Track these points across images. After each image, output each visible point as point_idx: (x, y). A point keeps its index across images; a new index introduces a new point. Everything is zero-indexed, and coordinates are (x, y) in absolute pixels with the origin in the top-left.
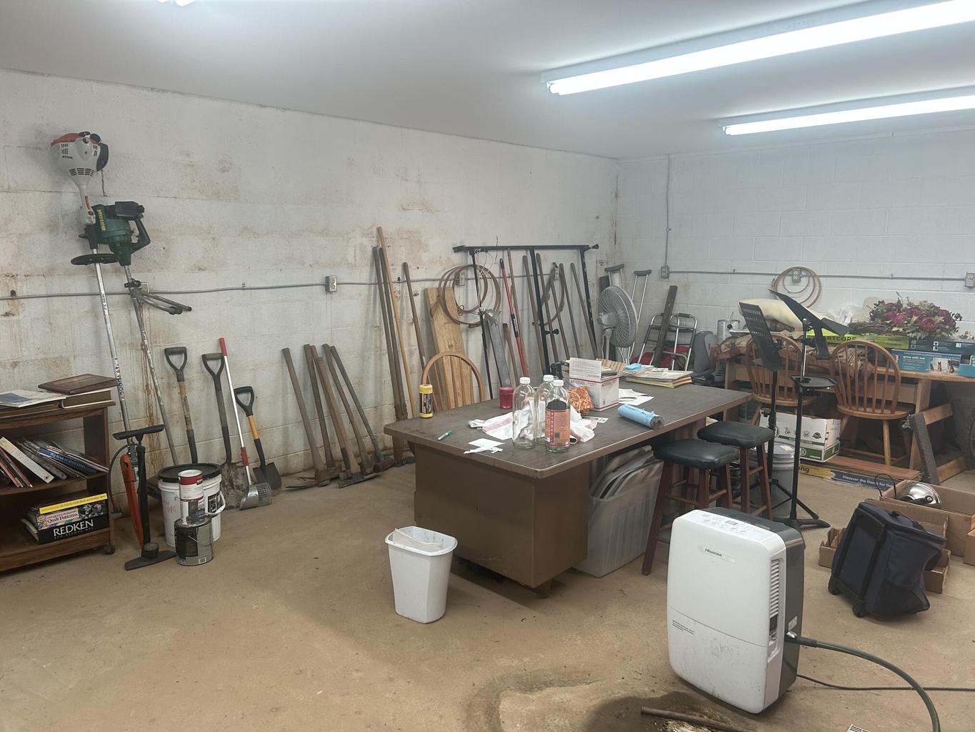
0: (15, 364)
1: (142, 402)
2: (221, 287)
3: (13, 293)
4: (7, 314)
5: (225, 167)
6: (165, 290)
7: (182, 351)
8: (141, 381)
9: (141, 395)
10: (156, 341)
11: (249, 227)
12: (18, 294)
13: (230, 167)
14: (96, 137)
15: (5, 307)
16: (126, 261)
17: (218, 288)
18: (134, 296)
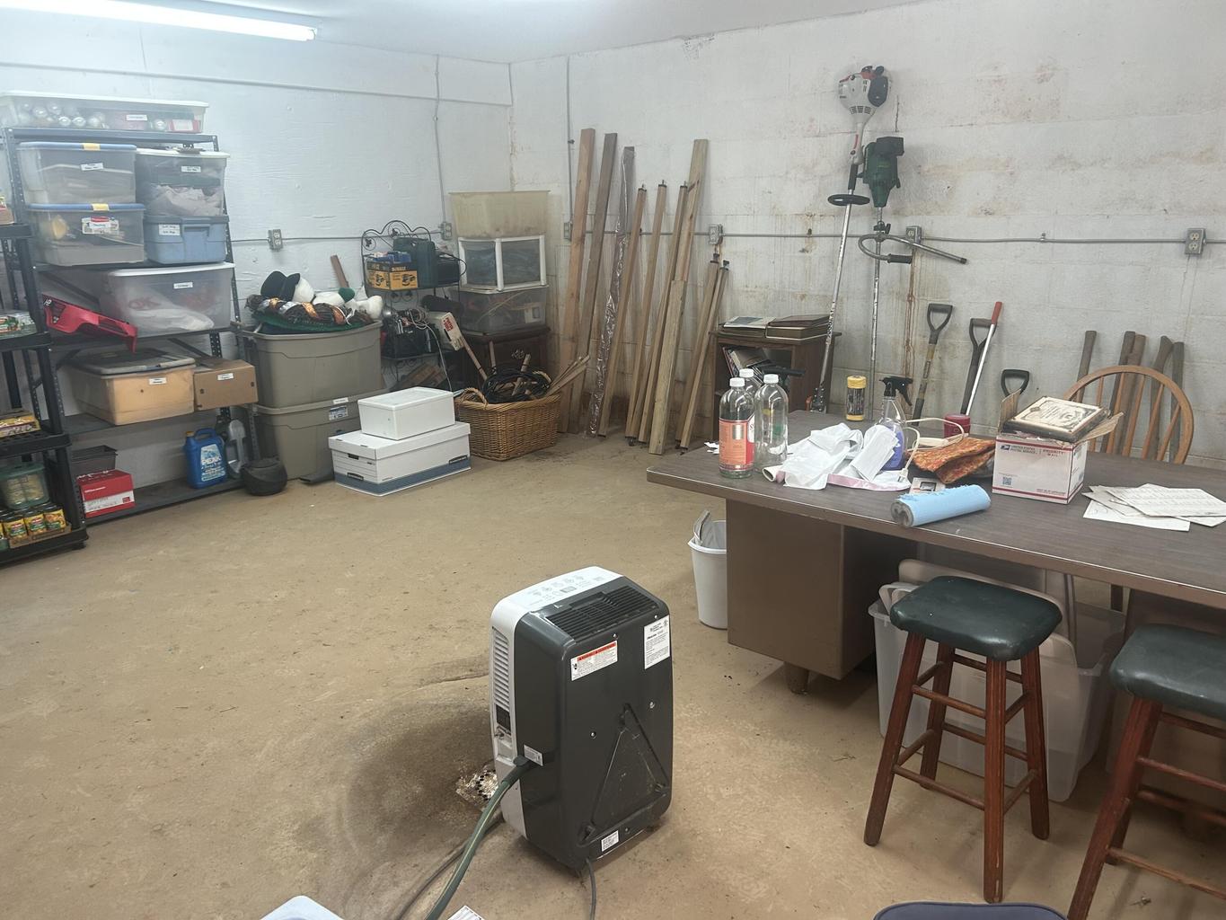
0: (803, 297)
1: (900, 358)
2: (1012, 237)
3: (810, 231)
4: (803, 251)
5: (1044, 75)
6: (942, 237)
7: (948, 310)
8: (902, 336)
9: (900, 350)
10: (924, 295)
11: (1066, 155)
12: (813, 233)
13: (1052, 75)
14: (881, 69)
15: (801, 243)
16: (880, 201)
17: (1007, 238)
18: (880, 240)
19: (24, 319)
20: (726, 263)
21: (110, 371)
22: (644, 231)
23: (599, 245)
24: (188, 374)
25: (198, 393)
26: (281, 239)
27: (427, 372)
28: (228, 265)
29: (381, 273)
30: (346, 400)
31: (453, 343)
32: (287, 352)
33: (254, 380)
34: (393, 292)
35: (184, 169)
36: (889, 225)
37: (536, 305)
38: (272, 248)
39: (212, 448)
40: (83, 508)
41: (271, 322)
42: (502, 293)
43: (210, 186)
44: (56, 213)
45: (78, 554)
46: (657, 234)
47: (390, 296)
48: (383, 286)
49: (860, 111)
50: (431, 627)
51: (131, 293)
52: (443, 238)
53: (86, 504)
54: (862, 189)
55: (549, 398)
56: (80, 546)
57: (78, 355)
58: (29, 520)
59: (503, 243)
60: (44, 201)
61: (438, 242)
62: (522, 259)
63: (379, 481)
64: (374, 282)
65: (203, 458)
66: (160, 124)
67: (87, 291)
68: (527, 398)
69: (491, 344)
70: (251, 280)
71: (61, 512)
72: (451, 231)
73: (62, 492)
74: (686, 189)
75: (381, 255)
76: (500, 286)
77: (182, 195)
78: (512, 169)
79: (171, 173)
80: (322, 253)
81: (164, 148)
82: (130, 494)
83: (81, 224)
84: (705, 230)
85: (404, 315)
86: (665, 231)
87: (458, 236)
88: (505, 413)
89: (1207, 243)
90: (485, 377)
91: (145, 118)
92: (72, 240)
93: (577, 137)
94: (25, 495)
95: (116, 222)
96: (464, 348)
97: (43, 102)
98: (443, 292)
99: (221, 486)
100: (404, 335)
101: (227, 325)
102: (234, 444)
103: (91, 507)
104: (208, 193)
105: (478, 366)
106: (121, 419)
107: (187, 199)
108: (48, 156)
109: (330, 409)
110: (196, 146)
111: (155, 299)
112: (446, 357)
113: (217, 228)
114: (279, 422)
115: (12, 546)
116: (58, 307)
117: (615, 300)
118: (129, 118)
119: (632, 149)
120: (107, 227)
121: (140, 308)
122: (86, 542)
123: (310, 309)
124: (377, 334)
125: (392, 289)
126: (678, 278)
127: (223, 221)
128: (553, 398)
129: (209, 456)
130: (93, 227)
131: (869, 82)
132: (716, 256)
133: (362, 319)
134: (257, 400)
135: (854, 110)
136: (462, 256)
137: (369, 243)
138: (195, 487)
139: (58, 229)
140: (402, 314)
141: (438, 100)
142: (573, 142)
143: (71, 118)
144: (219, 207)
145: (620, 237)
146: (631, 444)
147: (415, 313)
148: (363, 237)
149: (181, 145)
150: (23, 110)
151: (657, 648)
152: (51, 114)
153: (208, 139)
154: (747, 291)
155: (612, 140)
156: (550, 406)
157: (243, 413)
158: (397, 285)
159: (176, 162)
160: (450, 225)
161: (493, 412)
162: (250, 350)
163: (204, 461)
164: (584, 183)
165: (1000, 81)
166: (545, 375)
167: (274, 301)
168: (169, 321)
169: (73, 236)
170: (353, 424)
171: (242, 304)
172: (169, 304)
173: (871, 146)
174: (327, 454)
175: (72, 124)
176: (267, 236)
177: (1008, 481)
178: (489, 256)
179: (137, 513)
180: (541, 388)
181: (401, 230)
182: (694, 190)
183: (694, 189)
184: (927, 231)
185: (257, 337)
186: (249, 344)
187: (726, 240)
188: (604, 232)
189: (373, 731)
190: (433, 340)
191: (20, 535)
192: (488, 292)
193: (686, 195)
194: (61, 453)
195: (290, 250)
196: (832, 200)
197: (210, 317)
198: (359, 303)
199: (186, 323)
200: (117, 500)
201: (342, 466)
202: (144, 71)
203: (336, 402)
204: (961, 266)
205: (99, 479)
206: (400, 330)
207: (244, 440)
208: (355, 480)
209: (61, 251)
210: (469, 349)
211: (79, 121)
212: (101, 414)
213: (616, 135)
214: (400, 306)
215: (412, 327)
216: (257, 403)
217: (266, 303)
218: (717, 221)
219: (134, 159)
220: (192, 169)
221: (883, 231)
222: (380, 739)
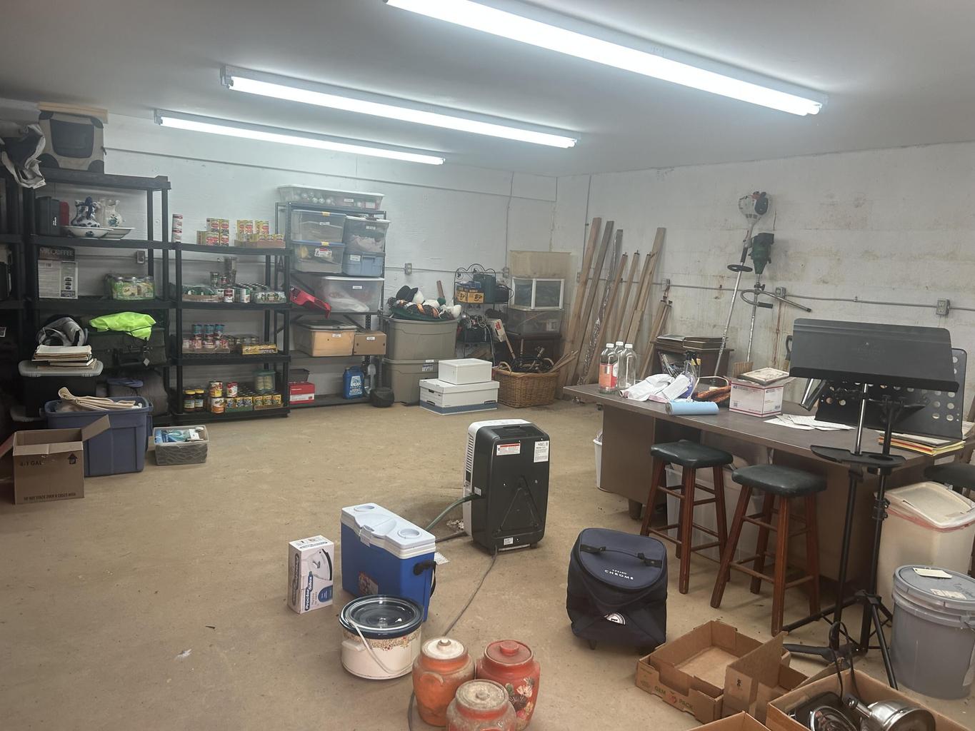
0: (715, 326)
2: (838, 298)
3: (721, 286)
4: (716, 298)
5: (859, 203)
6: (797, 295)
8: (771, 354)
10: (785, 330)
11: (870, 250)
12: (723, 287)
13: (863, 203)
14: (764, 194)
15: (715, 293)
16: (759, 271)
17: (835, 298)
18: (757, 293)
19: (282, 295)
20: (670, 302)
21: (315, 327)
22: (624, 280)
23: (596, 286)
24: (352, 334)
25: (356, 345)
26: (411, 269)
27: (482, 352)
28: (381, 279)
29: (464, 293)
30: (433, 361)
31: (500, 337)
32: (405, 329)
33: (385, 342)
34: (470, 304)
35: (368, 227)
36: (764, 285)
37: (554, 321)
38: (406, 273)
39: (358, 378)
40: (289, 398)
41: (398, 312)
42: (533, 311)
43: (379, 237)
44: (303, 245)
45: (285, 419)
46: (631, 282)
47: (468, 305)
48: (464, 300)
49: (751, 217)
50: (453, 469)
51: (332, 289)
52: (504, 276)
53: (291, 397)
54: (749, 263)
55: (551, 374)
56: (285, 416)
57: (300, 319)
58: (265, 397)
59: (537, 282)
60: (300, 239)
61: (499, 278)
62: (549, 292)
63: (443, 406)
64: (459, 298)
65: (352, 382)
66: (359, 204)
67: (309, 286)
68: (536, 372)
69: (522, 340)
70: (391, 291)
71: (280, 396)
72: (508, 273)
73: (282, 386)
74: (650, 256)
75: (465, 282)
76: (533, 307)
77: (364, 240)
78: (551, 239)
79: (360, 229)
80: (433, 278)
81: (359, 217)
82: (313, 395)
83: (315, 251)
84: (659, 282)
85: (473, 319)
86: (636, 281)
87: (512, 276)
88: (522, 378)
89: (951, 308)
90: (514, 358)
91: (353, 201)
92: (309, 259)
93: (590, 222)
94: (264, 386)
95: (331, 252)
96: (506, 341)
97: (306, 190)
98: (500, 307)
99: (359, 400)
100: (471, 329)
101: (376, 311)
102: (369, 377)
103: (293, 398)
104: (377, 241)
105: (512, 351)
106: (316, 353)
107: (367, 243)
108: (306, 217)
109: (424, 365)
110: (375, 216)
111: (342, 294)
112: (495, 346)
113: (379, 260)
114: (395, 368)
115: (256, 409)
116: (296, 293)
117: (601, 321)
118: (345, 200)
119: (622, 231)
120: (326, 254)
121: (334, 297)
122: (288, 414)
123: (420, 307)
124: (455, 327)
125: (468, 302)
126: (639, 309)
127: (383, 255)
128: (552, 374)
129: (355, 381)
130: (320, 253)
131: (756, 201)
132: (665, 297)
133: (448, 316)
134: (385, 353)
135: (747, 216)
136: (514, 289)
137: (459, 276)
138: (345, 397)
139: (303, 253)
140: (472, 317)
141: (510, 197)
142: (588, 225)
143: (318, 199)
144: (381, 248)
145: (609, 282)
146: (599, 409)
147: (480, 318)
148: (456, 272)
149: (367, 215)
150: (297, 194)
151: (541, 454)
152: (310, 197)
153: (381, 213)
154: (682, 321)
155: (610, 225)
156: (550, 378)
157: (376, 361)
158: (471, 300)
159: (364, 224)
160: (508, 269)
161: (514, 377)
162: (386, 326)
163: (352, 384)
164: (591, 249)
165: (833, 205)
166: (551, 361)
167: (402, 301)
168: (347, 305)
169: (310, 257)
170: (434, 375)
171: (385, 302)
172: (349, 296)
173: (756, 237)
174: (418, 389)
175: (318, 202)
176: (404, 267)
177: (736, 405)
178: (529, 289)
179: (315, 407)
180: (545, 367)
181: (479, 270)
182: (654, 257)
183: (656, 256)
184: (789, 291)
185: (391, 320)
186: (386, 324)
187: (672, 288)
188: (599, 279)
189: (414, 499)
190: (488, 334)
191: (260, 404)
192: (525, 310)
193: (649, 260)
194: (285, 366)
195: (415, 275)
196: (730, 267)
197: (369, 306)
198: (448, 308)
199: (356, 307)
200: (305, 397)
201: (425, 397)
202: (355, 177)
203: (427, 361)
204: (807, 313)
205: (299, 384)
206: (470, 326)
207: (375, 376)
208: (430, 405)
209: (303, 264)
210: (508, 341)
211: (322, 200)
212: (306, 351)
213: (613, 222)
214: (472, 313)
215: (477, 325)
216: (385, 356)
217: (398, 302)
218: (667, 276)
219: (344, 221)
220: (371, 228)
221: (759, 288)
222: (416, 502)
